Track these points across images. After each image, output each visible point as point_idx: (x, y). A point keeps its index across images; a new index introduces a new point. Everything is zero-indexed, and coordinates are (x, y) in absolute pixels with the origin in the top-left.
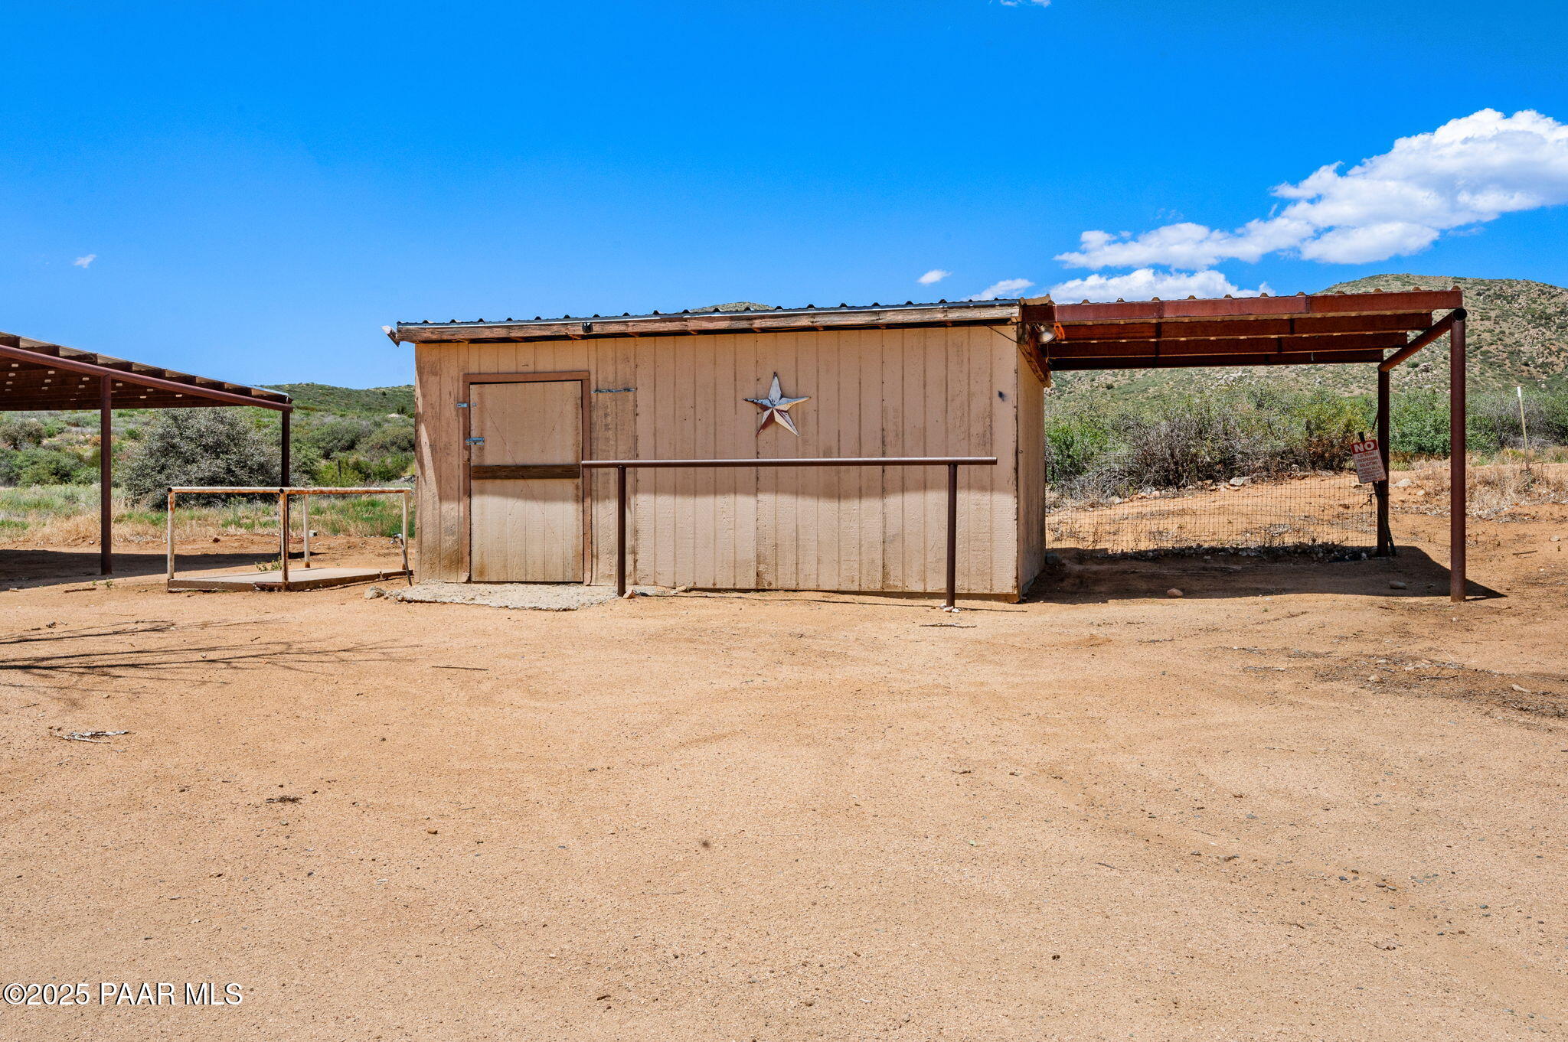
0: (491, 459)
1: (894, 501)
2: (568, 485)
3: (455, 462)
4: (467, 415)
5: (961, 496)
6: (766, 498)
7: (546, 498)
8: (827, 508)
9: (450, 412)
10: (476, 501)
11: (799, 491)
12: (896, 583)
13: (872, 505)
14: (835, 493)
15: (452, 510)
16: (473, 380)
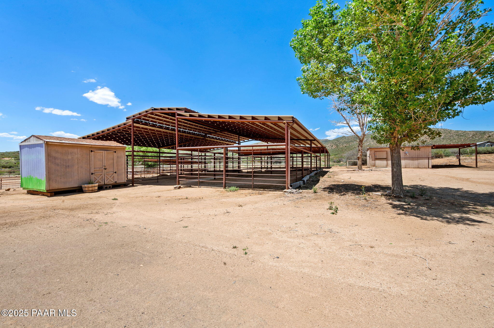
0: (377, 158)
1: (419, 161)
2: (385, 160)
3: (374, 158)
4: (375, 154)
5: (429, 160)
6: (406, 161)
7: (383, 161)
8: (412, 161)
9: (373, 154)
10: (376, 161)
11: (409, 160)
12: (419, 167)
13: (417, 161)
14: (413, 160)
15: (373, 162)
16: (375, 151)
